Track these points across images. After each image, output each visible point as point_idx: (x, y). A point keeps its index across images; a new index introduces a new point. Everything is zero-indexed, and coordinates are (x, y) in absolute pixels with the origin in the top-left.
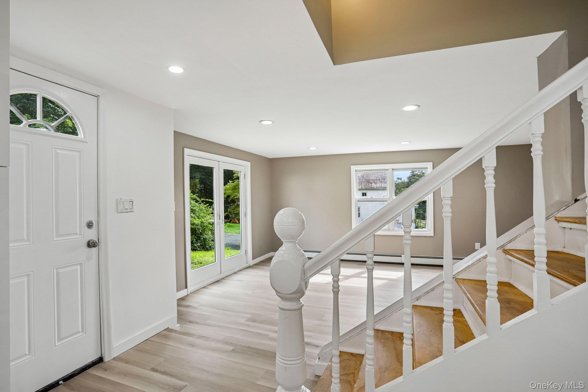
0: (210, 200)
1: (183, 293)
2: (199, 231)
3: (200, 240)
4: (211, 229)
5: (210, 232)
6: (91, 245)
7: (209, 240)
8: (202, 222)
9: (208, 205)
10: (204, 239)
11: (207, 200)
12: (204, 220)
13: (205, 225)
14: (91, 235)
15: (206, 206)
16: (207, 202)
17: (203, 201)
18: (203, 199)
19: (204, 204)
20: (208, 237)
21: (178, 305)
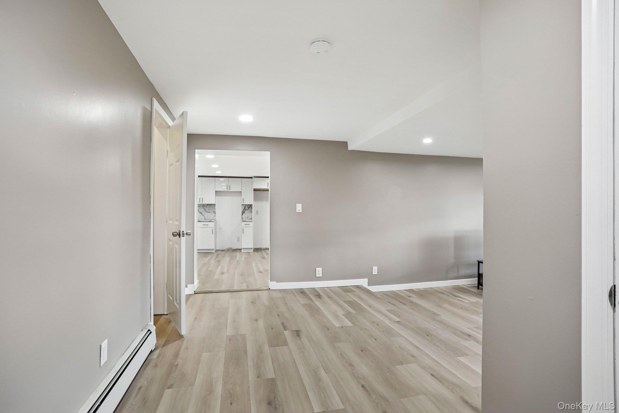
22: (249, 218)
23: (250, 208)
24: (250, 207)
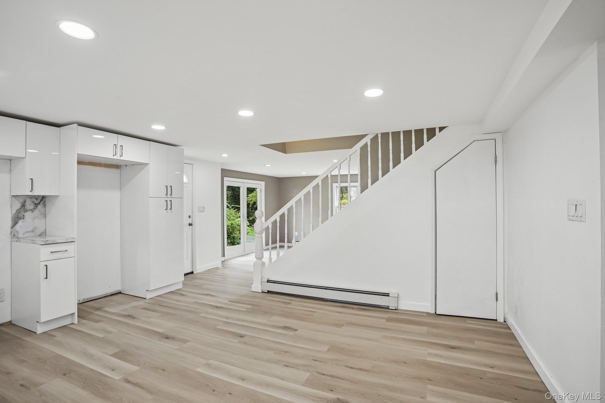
0: (238, 206)
1: (223, 259)
2: (229, 231)
3: (230, 238)
4: (239, 230)
5: (238, 232)
6: (190, 225)
7: (237, 238)
8: (232, 224)
9: (236, 210)
10: (233, 237)
11: (236, 206)
12: (233, 222)
13: (234, 225)
14: (190, 221)
15: (235, 211)
16: (236, 208)
17: (232, 207)
18: (233, 205)
19: (234, 209)
20: (236, 236)
21: (222, 264)
22: (38, 232)
23: (39, 207)
24: (39, 203)
